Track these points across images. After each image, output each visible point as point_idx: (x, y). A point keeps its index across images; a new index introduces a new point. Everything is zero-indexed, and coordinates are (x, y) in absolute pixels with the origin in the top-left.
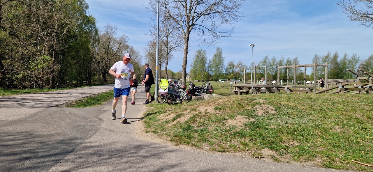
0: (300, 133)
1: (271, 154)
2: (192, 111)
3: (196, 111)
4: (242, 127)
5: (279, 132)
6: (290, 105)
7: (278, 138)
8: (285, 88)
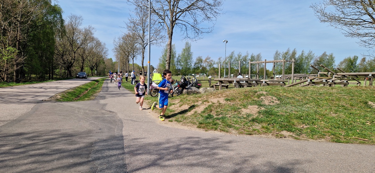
0: (306, 118)
1: (291, 135)
2: (204, 103)
3: (209, 102)
4: (256, 115)
5: (289, 118)
6: (288, 96)
8: (262, 82)
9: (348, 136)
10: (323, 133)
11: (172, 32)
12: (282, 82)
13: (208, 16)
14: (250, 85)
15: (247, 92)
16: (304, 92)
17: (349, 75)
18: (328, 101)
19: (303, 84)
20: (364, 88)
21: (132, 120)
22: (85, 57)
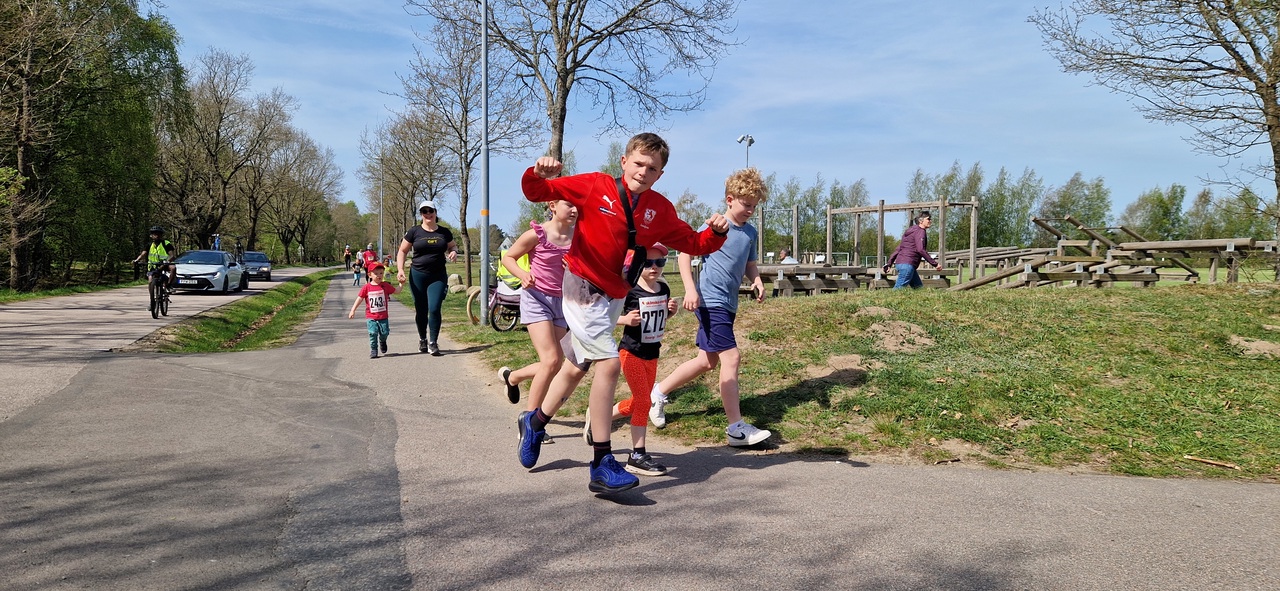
0: (1023, 394)
1: (974, 452)
6: (962, 322)
8: (873, 276)
9: (1167, 451)
10: (1082, 444)
11: (563, 110)
12: (939, 277)
13: (686, 51)
14: (830, 286)
15: (822, 309)
16: (1015, 307)
17: (1161, 250)
18: (1095, 336)
19: (1008, 281)
20: (1211, 291)
21: (428, 414)
22: (260, 201)
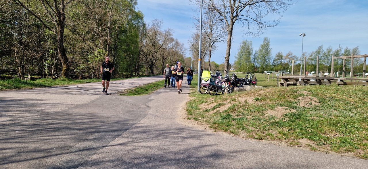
0: (344, 125)
1: (309, 144)
2: (232, 102)
3: (236, 101)
4: (281, 118)
5: (321, 123)
6: (337, 98)
7: (319, 129)
8: (338, 80)
10: (356, 145)
11: (232, 29)
